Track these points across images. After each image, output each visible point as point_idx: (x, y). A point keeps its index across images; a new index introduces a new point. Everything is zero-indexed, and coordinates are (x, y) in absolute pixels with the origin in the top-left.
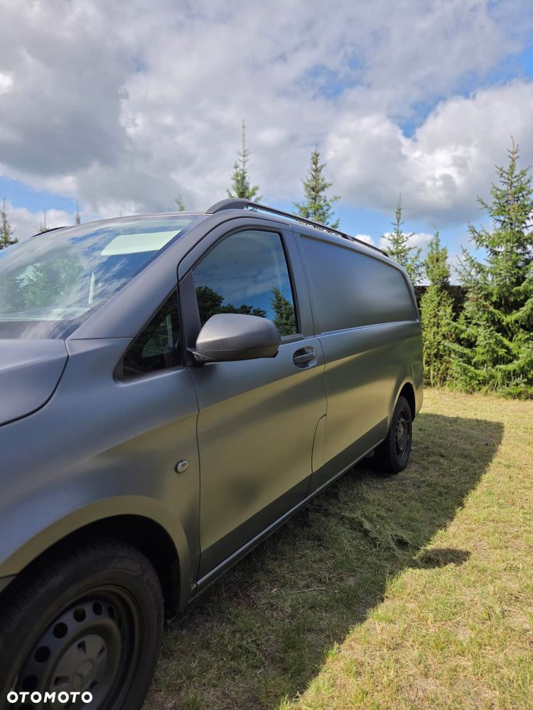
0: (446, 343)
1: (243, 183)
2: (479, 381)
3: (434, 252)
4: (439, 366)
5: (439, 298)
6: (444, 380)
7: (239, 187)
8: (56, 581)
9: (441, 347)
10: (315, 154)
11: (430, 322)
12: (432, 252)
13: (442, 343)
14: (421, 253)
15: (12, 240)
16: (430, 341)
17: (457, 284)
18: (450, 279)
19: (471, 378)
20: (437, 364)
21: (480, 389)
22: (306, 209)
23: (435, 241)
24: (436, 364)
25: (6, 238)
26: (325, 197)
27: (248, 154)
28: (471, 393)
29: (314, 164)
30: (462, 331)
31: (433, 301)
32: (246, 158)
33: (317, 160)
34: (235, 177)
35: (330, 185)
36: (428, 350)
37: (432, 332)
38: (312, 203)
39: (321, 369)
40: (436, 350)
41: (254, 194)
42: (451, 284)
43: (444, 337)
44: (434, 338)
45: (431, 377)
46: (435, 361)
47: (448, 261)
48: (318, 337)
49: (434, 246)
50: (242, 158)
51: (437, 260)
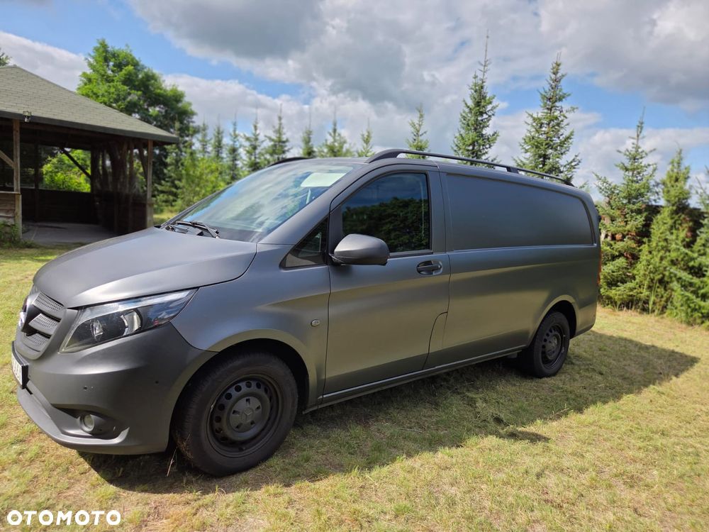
0: (673, 270)
1: (480, 93)
2: (702, 313)
3: (675, 170)
4: (663, 292)
5: (673, 221)
6: (665, 307)
7: (476, 97)
8: (237, 363)
9: (667, 273)
10: (556, 64)
11: (657, 245)
12: (672, 171)
13: (668, 269)
14: (656, 171)
15: (284, 139)
16: (655, 265)
17: (697, 206)
18: (690, 201)
19: (694, 310)
20: (661, 290)
21: (703, 322)
22: (540, 119)
23: (676, 160)
24: (659, 290)
25: (279, 138)
26: (562, 108)
27: (489, 64)
28: (692, 325)
29: (554, 73)
30: (693, 259)
31: (665, 223)
32: (486, 68)
33: (557, 69)
34: (473, 87)
35: (569, 95)
36: (651, 275)
37: (659, 256)
38: (547, 113)
39: (446, 278)
40: (661, 276)
41: (490, 103)
42: (692, 206)
43: (673, 263)
44: (660, 263)
45: (651, 303)
46: (658, 287)
47: (689, 182)
48: (448, 253)
49: (676, 165)
50: (482, 68)
51: (677, 180)
